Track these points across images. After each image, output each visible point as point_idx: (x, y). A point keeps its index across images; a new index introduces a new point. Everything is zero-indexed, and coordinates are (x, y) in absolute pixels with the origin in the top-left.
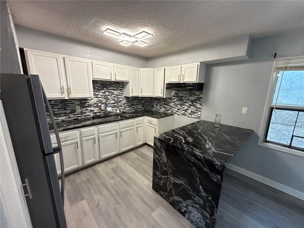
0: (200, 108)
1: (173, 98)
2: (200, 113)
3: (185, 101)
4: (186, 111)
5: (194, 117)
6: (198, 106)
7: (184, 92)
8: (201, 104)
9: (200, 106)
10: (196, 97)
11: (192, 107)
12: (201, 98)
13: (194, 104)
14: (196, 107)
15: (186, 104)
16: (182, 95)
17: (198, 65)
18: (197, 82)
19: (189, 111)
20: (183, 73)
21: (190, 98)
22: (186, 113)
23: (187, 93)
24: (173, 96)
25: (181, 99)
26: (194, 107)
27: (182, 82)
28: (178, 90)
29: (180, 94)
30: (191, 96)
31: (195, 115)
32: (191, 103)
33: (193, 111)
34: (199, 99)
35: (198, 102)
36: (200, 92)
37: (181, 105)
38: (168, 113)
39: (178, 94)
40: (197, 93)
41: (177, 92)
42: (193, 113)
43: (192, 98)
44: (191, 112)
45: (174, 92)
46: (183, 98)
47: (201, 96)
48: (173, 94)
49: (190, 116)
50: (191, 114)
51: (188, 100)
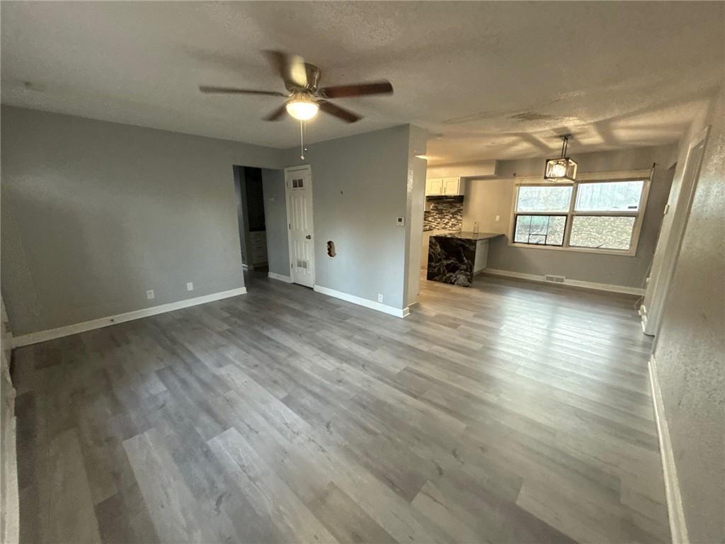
0: (461, 220)
1: (432, 211)
2: (460, 225)
3: (445, 214)
4: (446, 224)
5: (454, 229)
6: (459, 218)
7: (444, 205)
8: (461, 216)
9: (461, 218)
10: (456, 209)
11: (453, 220)
12: (461, 210)
13: (455, 216)
14: (457, 219)
15: (447, 217)
16: (442, 208)
17: (459, 179)
18: (458, 195)
19: (450, 224)
20: (444, 186)
21: (451, 210)
22: (446, 226)
23: (448, 205)
25: (440, 212)
26: (455, 219)
27: (443, 195)
28: (438, 203)
29: (440, 207)
30: (451, 208)
31: (456, 227)
32: (451, 216)
34: (459, 211)
35: (459, 214)
36: (460, 204)
37: (441, 218)
39: (438, 207)
40: (458, 206)
41: (437, 205)
42: (454, 225)
43: (453, 211)
44: (452, 224)
45: (433, 205)
46: (444, 211)
47: (462, 208)
49: (450, 228)
50: (452, 227)
51: (449, 213)
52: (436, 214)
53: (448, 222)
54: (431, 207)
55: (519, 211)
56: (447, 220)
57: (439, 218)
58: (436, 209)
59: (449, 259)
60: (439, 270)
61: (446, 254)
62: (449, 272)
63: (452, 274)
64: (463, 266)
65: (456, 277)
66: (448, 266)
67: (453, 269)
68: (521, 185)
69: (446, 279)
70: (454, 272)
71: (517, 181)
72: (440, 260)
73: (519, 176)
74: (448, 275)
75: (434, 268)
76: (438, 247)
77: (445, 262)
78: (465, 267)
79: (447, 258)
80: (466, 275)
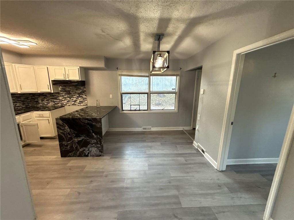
0: (86, 98)
1: (61, 92)
2: (86, 101)
3: (73, 94)
4: (75, 101)
5: (83, 105)
6: (84, 97)
7: (71, 87)
8: (86, 95)
9: (86, 97)
10: (81, 90)
11: (80, 98)
12: (85, 91)
13: (81, 95)
14: (83, 98)
15: (74, 96)
16: (69, 90)
17: (78, 69)
18: (80, 80)
19: (78, 101)
20: (67, 73)
21: (77, 91)
22: (75, 103)
23: (74, 88)
25: (68, 93)
26: (81, 98)
27: (67, 79)
28: (64, 86)
29: (67, 89)
30: (77, 90)
31: (83, 103)
32: (78, 95)
33: (81, 101)
34: (84, 92)
35: (84, 94)
36: (83, 87)
37: (70, 98)
38: (59, 106)
39: (66, 89)
40: (82, 88)
41: (64, 87)
42: (81, 102)
43: (79, 92)
44: (80, 101)
45: (61, 87)
46: (71, 92)
47: (85, 89)
49: (79, 105)
50: (80, 104)
51: (76, 93)
52: (65, 94)
53: (77, 100)
54: (60, 90)
55: (123, 91)
56: (75, 99)
57: (68, 97)
58: (64, 90)
59: (80, 137)
60: (72, 147)
61: (76, 132)
62: (82, 147)
63: (84, 148)
64: (93, 140)
65: (88, 150)
66: (79, 142)
67: (85, 144)
68: (122, 75)
69: (80, 154)
70: (86, 147)
71: (119, 72)
72: (71, 139)
73: (120, 69)
74: (81, 150)
75: (67, 146)
76: (67, 127)
77: (76, 140)
78: (95, 141)
79: (77, 136)
80: (98, 147)
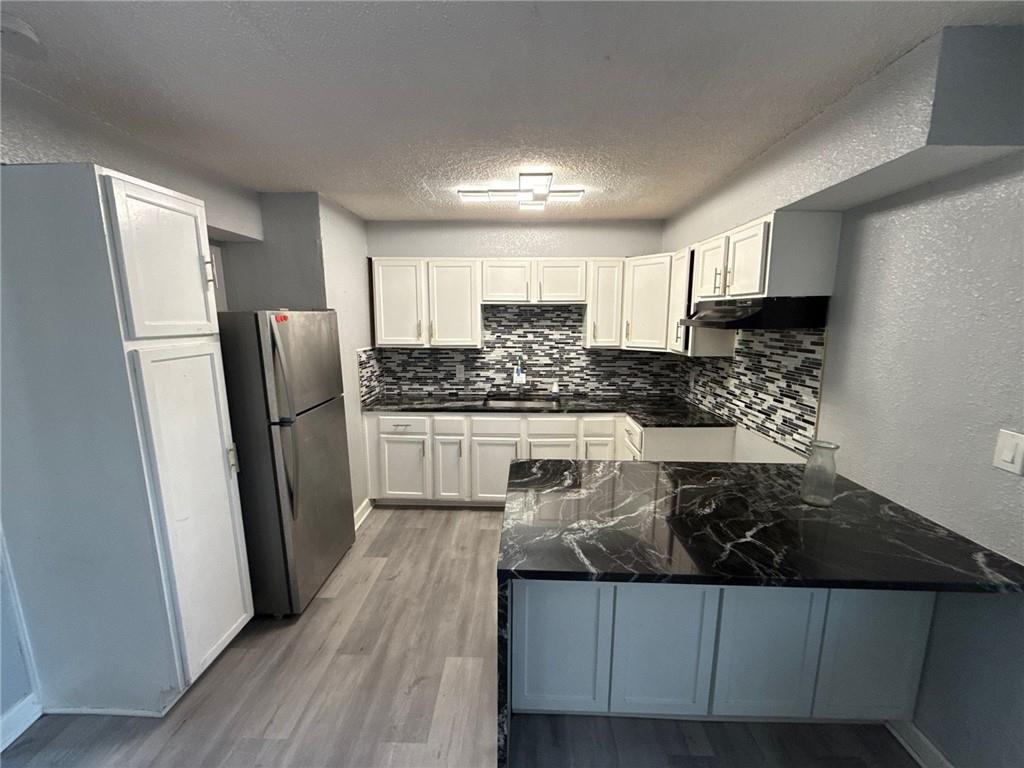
0: (811, 410)
1: (737, 358)
2: (811, 431)
3: (769, 374)
5: (793, 445)
6: (808, 399)
8: (814, 391)
9: (812, 401)
10: (801, 357)
11: (787, 403)
12: (818, 364)
13: (795, 387)
14: (800, 404)
15: (771, 387)
16: (761, 348)
19: (778, 418)
21: (785, 361)
22: (768, 424)
23: (777, 339)
24: (738, 352)
25: (757, 363)
26: (794, 402)
29: (757, 347)
30: (786, 350)
31: (796, 436)
32: (784, 384)
33: (791, 421)
34: (810, 367)
35: (808, 382)
36: (815, 338)
37: (757, 388)
38: (722, 417)
39: (751, 345)
40: (807, 341)
41: (749, 336)
42: (789, 427)
43: (791, 363)
44: (785, 420)
45: (740, 335)
46: (763, 361)
47: (819, 354)
48: (736, 345)
49: (778, 437)
50: (783, 433)
51: (776, 370)
52: (746, 369)
53: (775, 410)
56: (770, 401)
57: (753, 386)
58: (746, 349)
